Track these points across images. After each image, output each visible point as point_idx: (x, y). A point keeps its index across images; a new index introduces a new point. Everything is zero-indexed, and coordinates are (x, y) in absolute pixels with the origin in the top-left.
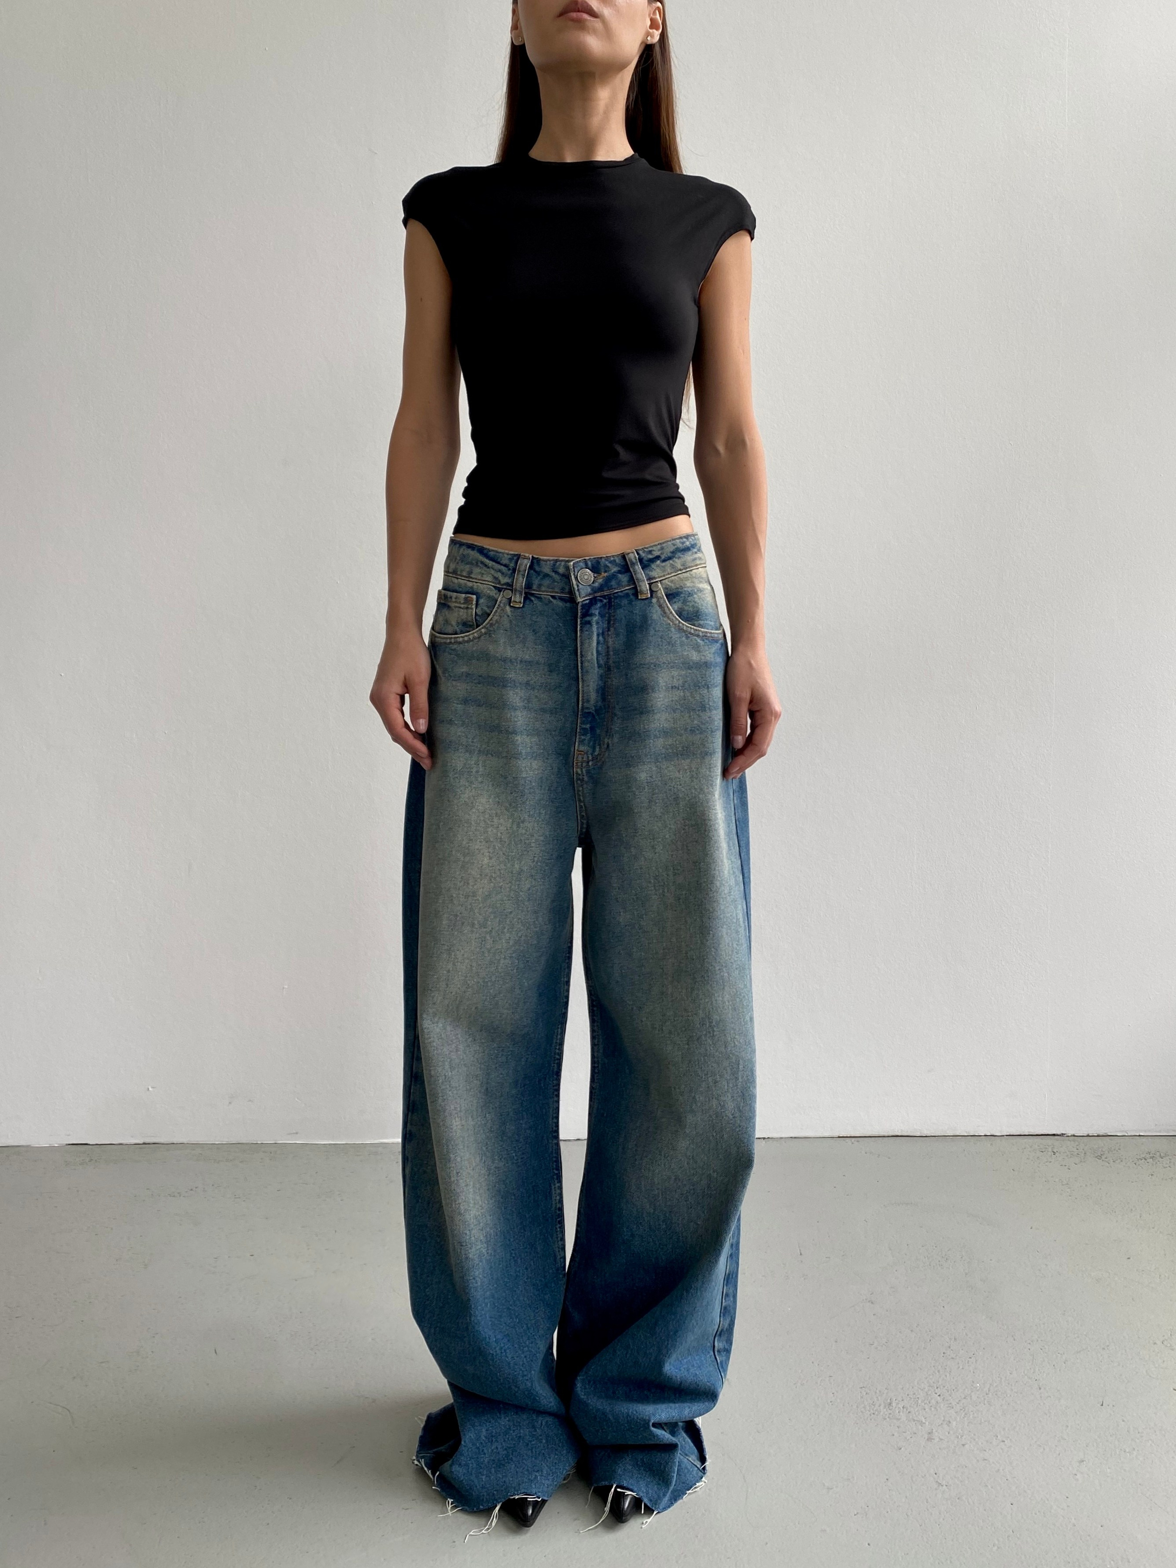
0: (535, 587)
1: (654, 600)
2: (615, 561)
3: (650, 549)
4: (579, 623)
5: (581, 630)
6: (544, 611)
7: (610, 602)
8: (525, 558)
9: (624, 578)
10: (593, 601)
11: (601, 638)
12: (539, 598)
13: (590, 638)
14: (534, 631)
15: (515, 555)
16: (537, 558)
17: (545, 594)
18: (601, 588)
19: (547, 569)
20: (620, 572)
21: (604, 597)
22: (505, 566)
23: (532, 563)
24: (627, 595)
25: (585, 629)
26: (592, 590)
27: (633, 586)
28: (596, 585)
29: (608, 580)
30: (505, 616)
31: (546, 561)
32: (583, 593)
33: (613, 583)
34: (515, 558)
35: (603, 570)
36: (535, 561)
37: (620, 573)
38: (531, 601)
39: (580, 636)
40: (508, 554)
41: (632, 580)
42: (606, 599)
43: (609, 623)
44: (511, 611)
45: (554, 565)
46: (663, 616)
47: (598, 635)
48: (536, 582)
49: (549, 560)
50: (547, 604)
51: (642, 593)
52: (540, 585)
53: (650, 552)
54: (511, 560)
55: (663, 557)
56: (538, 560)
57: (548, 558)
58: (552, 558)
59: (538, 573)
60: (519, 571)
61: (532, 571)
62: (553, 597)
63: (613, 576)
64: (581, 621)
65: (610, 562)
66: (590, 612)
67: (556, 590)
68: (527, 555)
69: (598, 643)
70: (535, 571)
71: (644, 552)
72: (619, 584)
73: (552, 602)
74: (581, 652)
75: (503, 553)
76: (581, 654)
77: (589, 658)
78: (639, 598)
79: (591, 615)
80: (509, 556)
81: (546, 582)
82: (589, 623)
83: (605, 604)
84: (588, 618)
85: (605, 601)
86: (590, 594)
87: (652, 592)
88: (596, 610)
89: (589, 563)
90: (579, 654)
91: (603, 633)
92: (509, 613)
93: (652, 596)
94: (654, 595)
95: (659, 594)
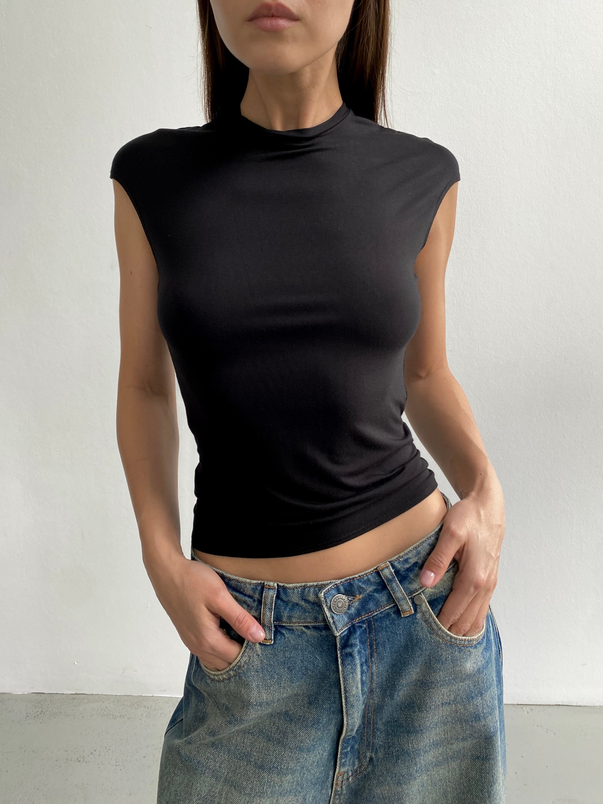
0: (284, 619)
1: (419, 616)
2: (369, 580)
3: (405, 557)
4: (339, 655)
5: (342, 663)
6: (298, 645)
7: (369, 626)
8: (270, 588)
9: (382, 597)
10: (352, 631)
11: (365, 668)
12: (291, 630)
13: (354, 671)
14: (288, 668)
15: (258, 584)
16: (283, 586)
17: (297, 625)
18: (358, 613)
19: (295, 598)
20: (376, 591)
21: (363, 622)
22: (249, 596)
23: (278, 592)
24: (388, 615)
25: (346, 663)
26: (349, 618)
27: (392, 605)
28: (353, 610)
29: (364, 603)
30: (256, 656)
31: (293, 589)
32: (340, 626)
33: (371, 605)
34: (259, 588)
35: (357, 593)
36: (281, 590)
37: (377, 593)
38: (282, 634)
39: (343, 670)
40: (250, 584)
41: (391, 598)
42: (365, 623)
43: (371, 647)
44: (261, 649)
45: (303, 592)
46: (430, 633)
47: (362, 665)
48: (286, 614)
49: (296, 587)
50: (299, 636)
51: (405, 611)
52: (290, 617)
53: (406, 561)
54: (254, 590)
56: (284, 588)
57: (294, 585)
58: (298, 585)
59: (286, 603)
60: (265, 604)
61: (279, 601)
62: (306, 627)
63: (370, 597)
64: (341, 653)
65: (364, 583)
66: (350, 642)
67: (309, 620)
68: (271, 584)
69: (362, 672)
70: (282, 600)
71: (399, 563)
72: (378, 604)
73: (305, 633)
74: (345, 688)
75: (245, 583)
76: (345, 690)
77: (354, 692)
78: (402, 616)
79: (352, 646)
80: (252, 586)
81: (297, 613)
82: (351, 655)
83: (365, 629)
84: (348, 650)
85: (364, 626)
86: (348, 623)
87: (415, 606)
88: (356, 640)
89: (342, 588)
90: (343, 690)
91: (366, 662)
92: (259, 652)
93: (415, 610)
94: (418, 609)
95: (424, 609)
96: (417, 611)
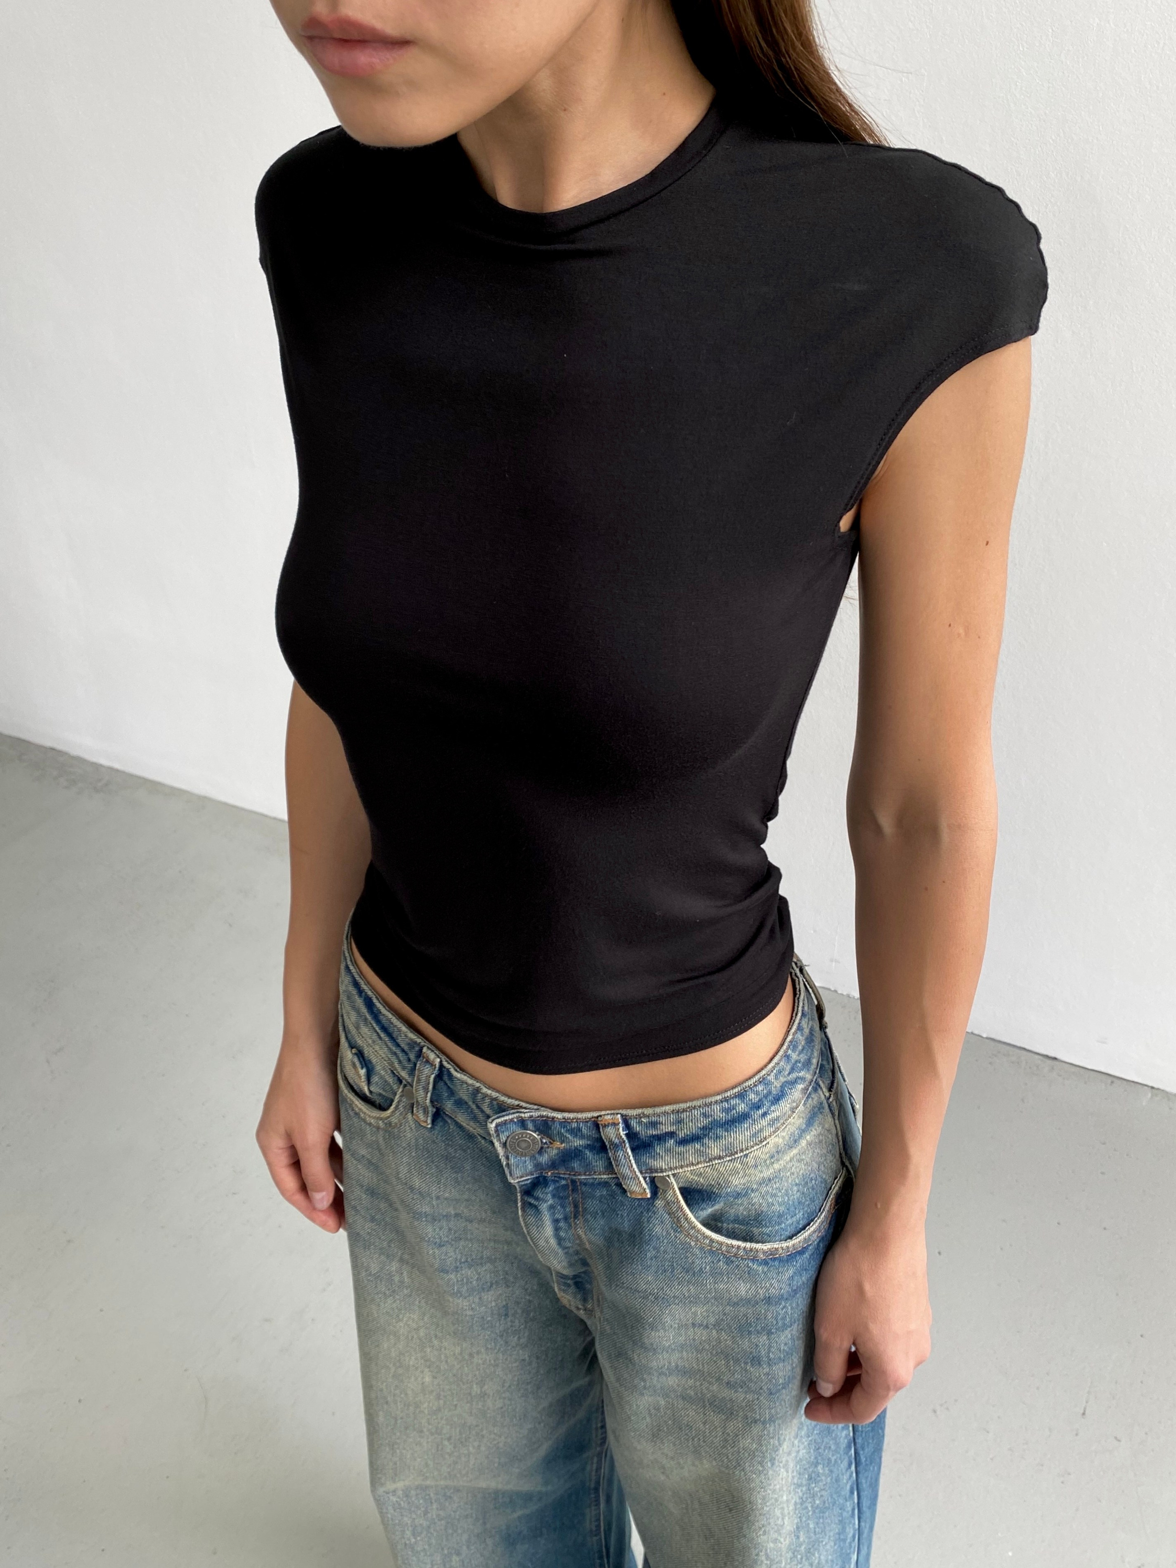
0: (448, 1108)
1: (659, 1203)
3: (654, 1119)
5: (523, 1209)
6: (467, 1148)
7: (573, 1186)
8: (428, 1061)
9: (597, 1162)
10: (539, 1182)
11: (562, 1224)
16: (449, 1070)
17: (466, 1125)
18: (554, 1165)
19: (463, 1094)
21: (561, 1177)
22: (403, 1051)
23: (440, 1073)
24: (602, 1188)
25: (528, 1212)
26: (536, 1166)
27: (612, 1177)
28: (545, 1159)
29: (566, 1156)
30: (407, 1126)
31: (461, 1082)
33: (577, 1164)
34: (416, 1049)
35: (557, 1138)
36: (445, 1072)
37: (589, 1151)
38: (446, 1122)
40: (406, 1036)
41: (611, 1167)
42: (565, 1181)
45: (475, 1095)
47: (553, 1222)
48: (449, 1104)
49: (466, 1083)
50: (470, 1139)
51: (633, 1191)
54: (410, 1047)
55: (681, 1135)
56: (450, 1074)
57: (464, 1077)
58: (471, 1081)
60: (419, 1079)
61: (440, 1085)
63: (576, 1153)
64: (522, 1201)
65: (572, 1129)
66: (537, 1194)
68: (432, 1057)
69: (555, 1227)
70: (444, 1085)
71: (639, 1122)
72: (588, 1166)
75: (399, 1029)
78: (628, 1195)
79: (539, 1200)
80: (408, 1041)
81: (465, 1113)
82: (536, 1206)
83: (564, 1186)
84: (532, 1202)
85: (563, 1183)
86: (533, 1172)
87: (654, 1189)
88: (546, 1194)
89: (530, 1124)
91: (565, 1219)
93: (654, 1195)
94: (660, 1194)
95: (669, 1196)
96: (658, 1196)
